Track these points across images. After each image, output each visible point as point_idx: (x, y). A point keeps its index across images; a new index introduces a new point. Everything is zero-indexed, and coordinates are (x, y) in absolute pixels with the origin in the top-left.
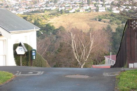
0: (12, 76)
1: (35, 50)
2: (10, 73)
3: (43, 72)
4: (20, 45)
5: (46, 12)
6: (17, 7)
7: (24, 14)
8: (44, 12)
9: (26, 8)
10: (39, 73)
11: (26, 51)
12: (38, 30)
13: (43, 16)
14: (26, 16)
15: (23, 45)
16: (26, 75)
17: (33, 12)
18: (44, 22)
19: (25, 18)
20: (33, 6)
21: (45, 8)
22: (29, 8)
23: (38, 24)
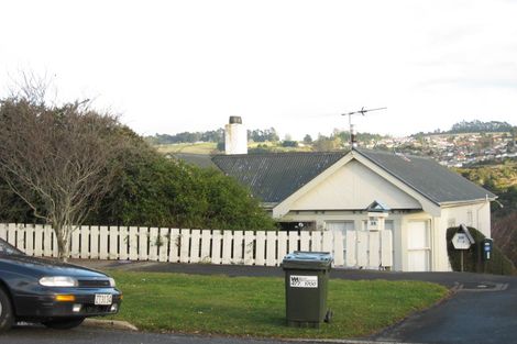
0: (445, 292)
1: (488, 241)
2: (441, 287)
3: (506, 286)
4: (460, 230)
5: (506, 162)
6: (450, 154)
7: (464, 166)
8: (503, 163)
9: (467, 156)
10: (499, 287)
11: (473, 242)
12: (493, 199)
13: (502, 172)
14: (467, 170)
15: (465, 229)
16: (474, 290)
17: (481, 163)
18: (503, 183)
19: (465, 175)
20: (482, 151)
21: (505, 155)
22: (473, 156)
23: (493, 186)
